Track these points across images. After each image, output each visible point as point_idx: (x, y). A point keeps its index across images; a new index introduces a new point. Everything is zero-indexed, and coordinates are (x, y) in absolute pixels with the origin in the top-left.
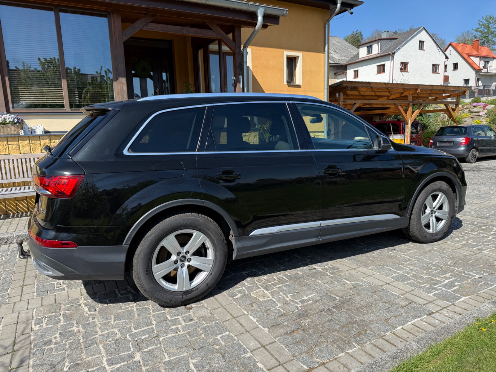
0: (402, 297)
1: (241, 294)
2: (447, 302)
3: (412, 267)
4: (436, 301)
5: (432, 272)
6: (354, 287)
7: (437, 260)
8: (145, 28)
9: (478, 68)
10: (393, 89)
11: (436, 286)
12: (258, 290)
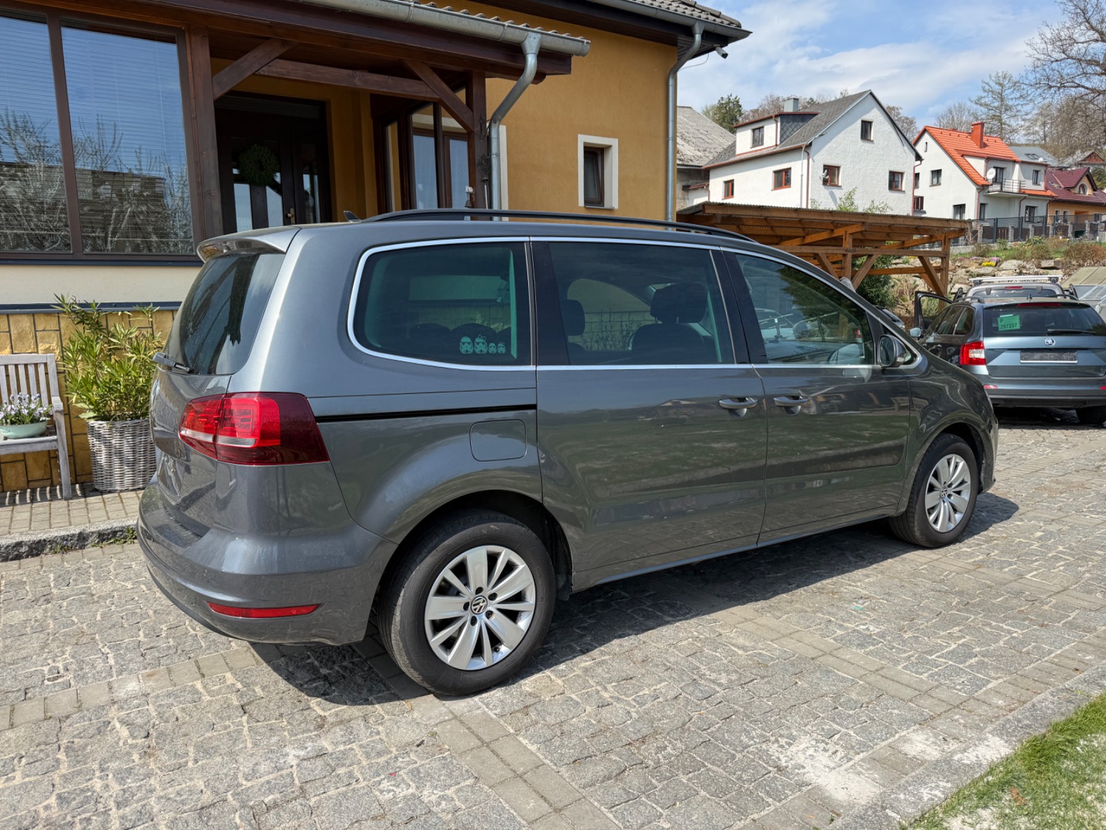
0: (861, 682)
5: (921, 624)
8: (265, 71)
9: (985, 183)
10: (811, 222)
11: (933, 657)
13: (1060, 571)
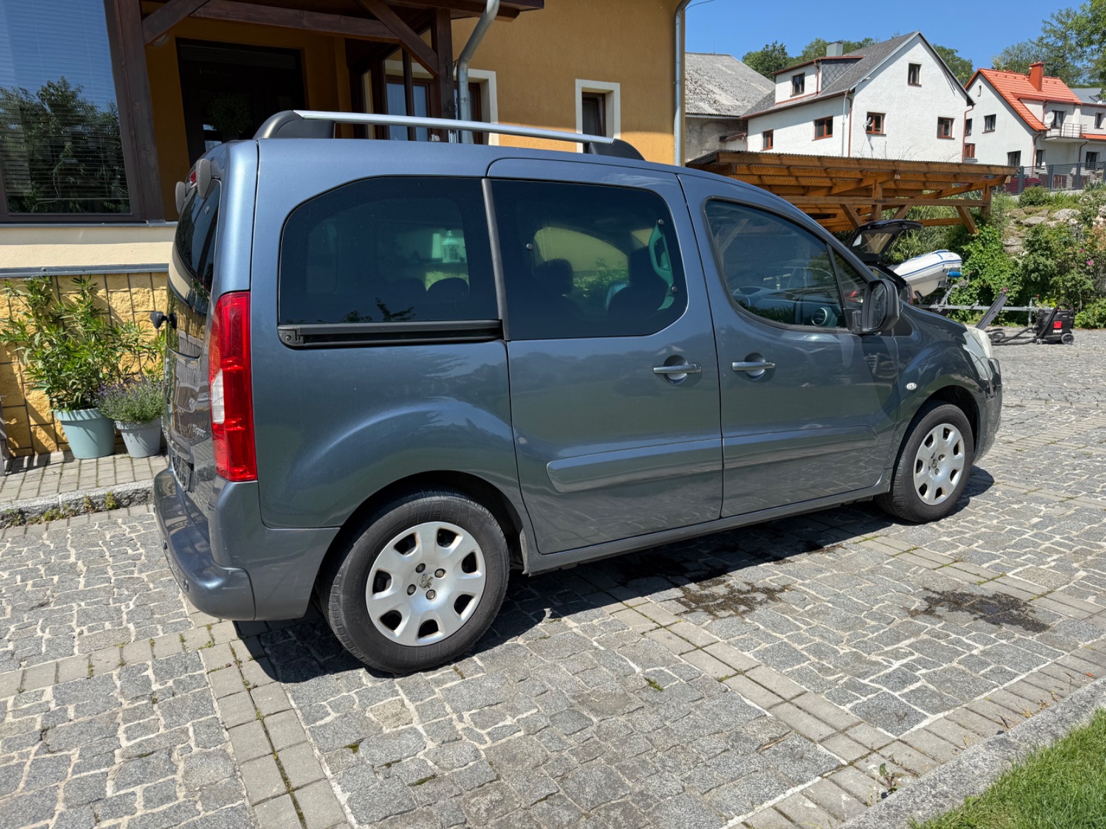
0: (768, 714)
1: (338, 711)
2: (885, 732)
3: (815, 623)
4: (857, 728)
5: (865, 636)
6: (651, 683)
7: (883, 601)
8: (201, 13)
9: (1041, 127)
10: (839, 170)
11: (866, 681)
12: (391, 699)
13: (1050, 567)
